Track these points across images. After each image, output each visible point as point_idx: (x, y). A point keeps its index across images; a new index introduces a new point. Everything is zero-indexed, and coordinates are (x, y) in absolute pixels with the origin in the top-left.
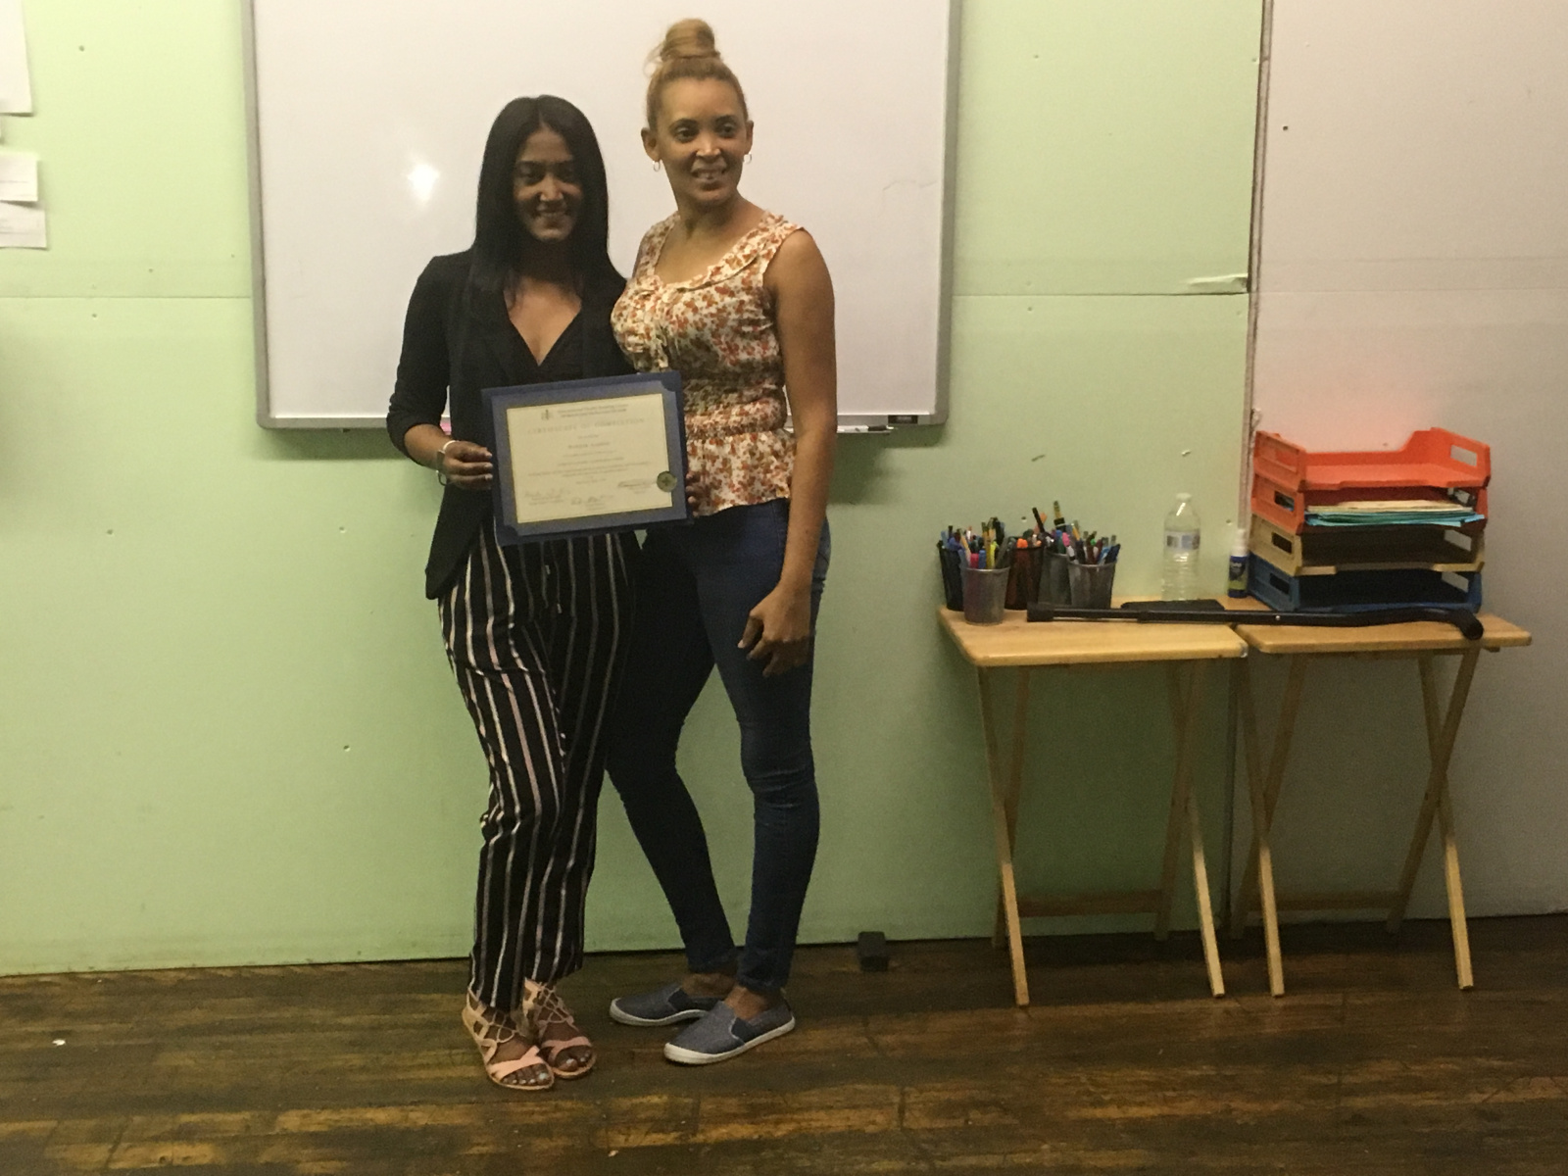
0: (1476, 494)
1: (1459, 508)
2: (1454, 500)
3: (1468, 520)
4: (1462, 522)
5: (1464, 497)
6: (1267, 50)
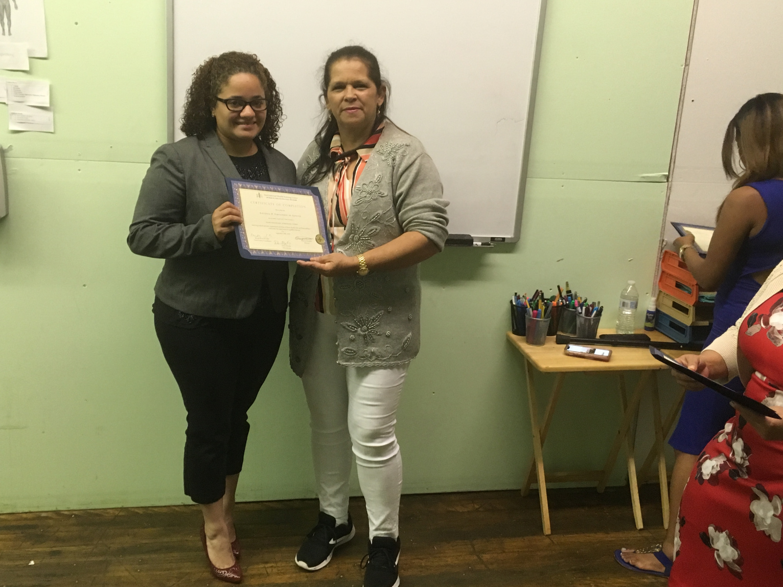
6: (688, 61)
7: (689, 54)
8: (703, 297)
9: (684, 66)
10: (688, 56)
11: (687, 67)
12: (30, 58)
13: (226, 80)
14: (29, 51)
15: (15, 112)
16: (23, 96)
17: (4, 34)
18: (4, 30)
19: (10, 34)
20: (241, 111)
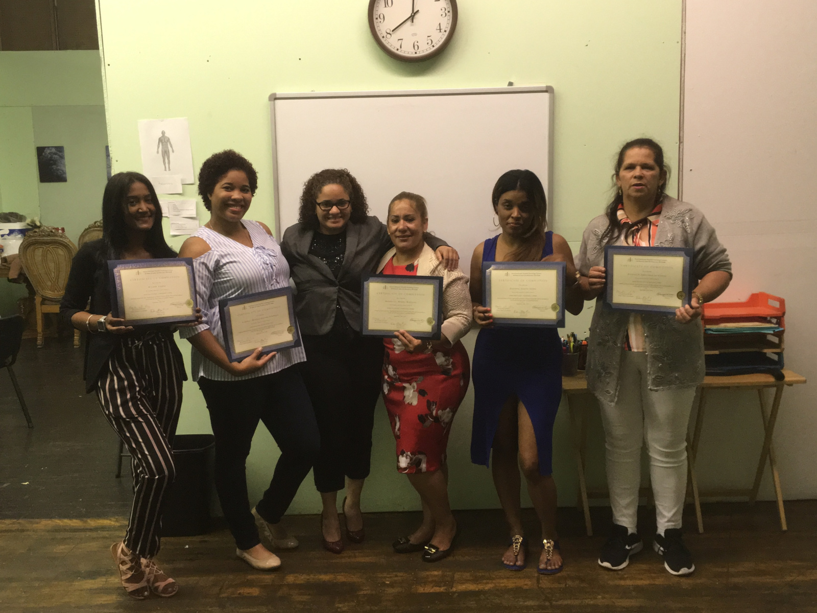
0: (780, 319)
1: (773, 325)
2: (770, 322)
3: (776, 330)
4: (774, 331)
5: (774, 321)
6: (681, 139)
7: (681, 132)
8: (710, 330)
9: (678, 144)
10: (681, 135)
11: (682, 144)
12: (183, 184)
13: (320, 190)
14: (182, 180)
15: (173, 222)
16: (179, 211)
17: (165, 170)
18: (165, 167)
19: (169, 170)
20: (330, 210)
